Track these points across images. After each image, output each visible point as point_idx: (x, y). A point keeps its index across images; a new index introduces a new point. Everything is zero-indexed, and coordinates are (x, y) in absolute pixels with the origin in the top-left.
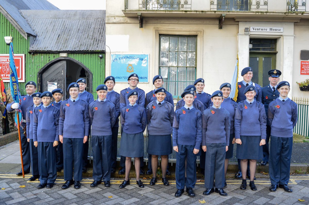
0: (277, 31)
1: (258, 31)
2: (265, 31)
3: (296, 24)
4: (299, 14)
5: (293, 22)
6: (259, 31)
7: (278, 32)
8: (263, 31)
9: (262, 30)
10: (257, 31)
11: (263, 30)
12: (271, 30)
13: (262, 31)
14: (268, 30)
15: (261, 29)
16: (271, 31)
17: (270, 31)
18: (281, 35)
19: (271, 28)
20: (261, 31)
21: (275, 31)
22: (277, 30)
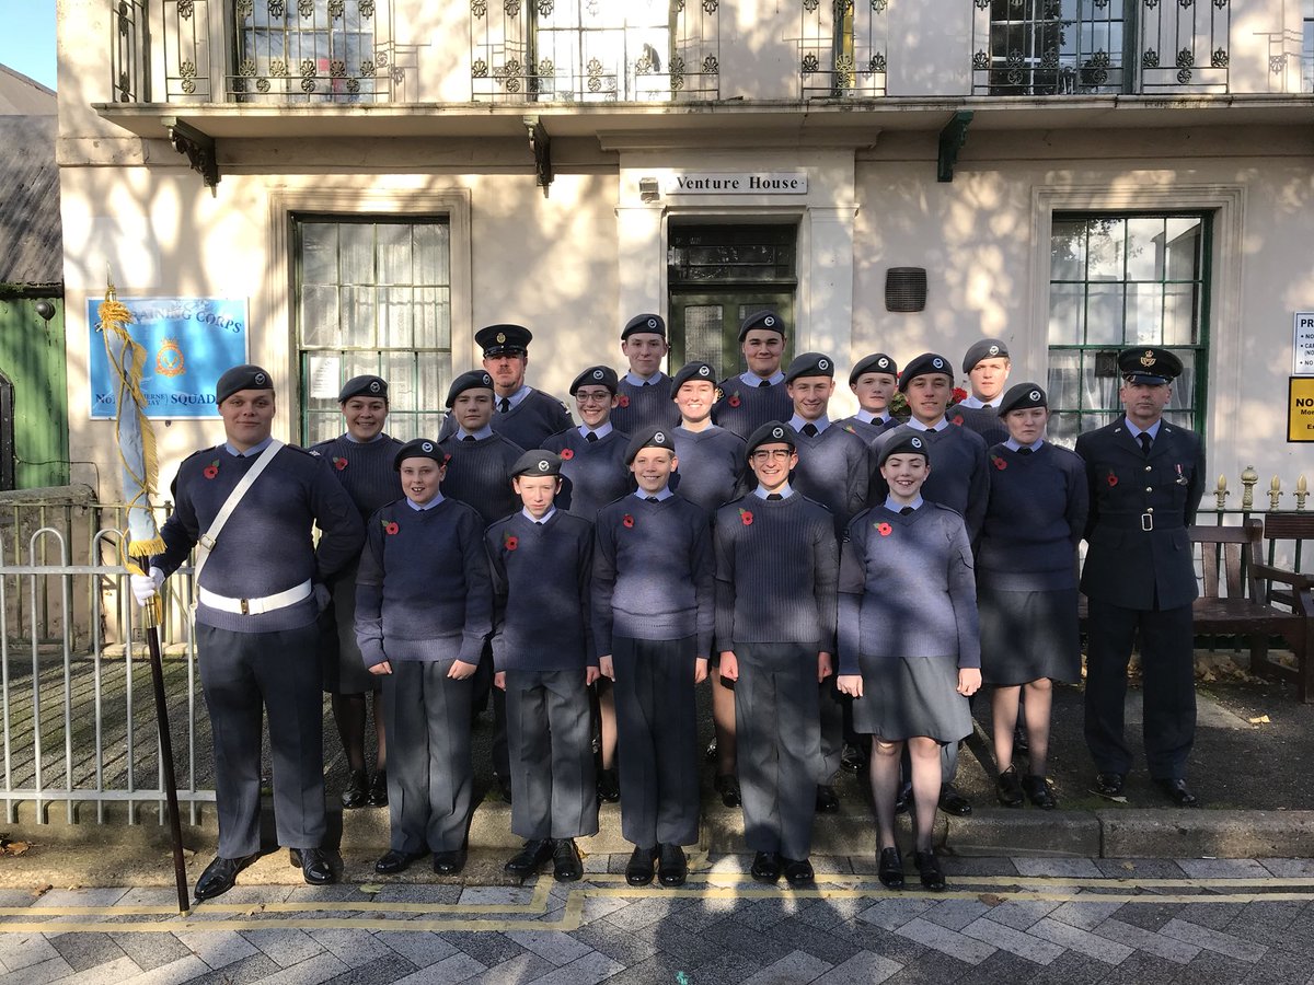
0: (782, 190)
1: (700, 191)
2: (730, 189)
3: (862, 156)
4: (855, 109)
5: (848, 148)
6: (705, 190)
7: (786, 191)
8: (722, 190)
9: (717, 185)
10: (694, 190)
11: (722, 184)
12: (755, 185)
13: (717, 191)
14: (744, 187)
15: (711, 184)
16: (755, 190)
17: (752, 191)
18: (803, 207)
19: (756, 175)
20: (712, 190)
21: (771, 190)
22: (781, 184)
